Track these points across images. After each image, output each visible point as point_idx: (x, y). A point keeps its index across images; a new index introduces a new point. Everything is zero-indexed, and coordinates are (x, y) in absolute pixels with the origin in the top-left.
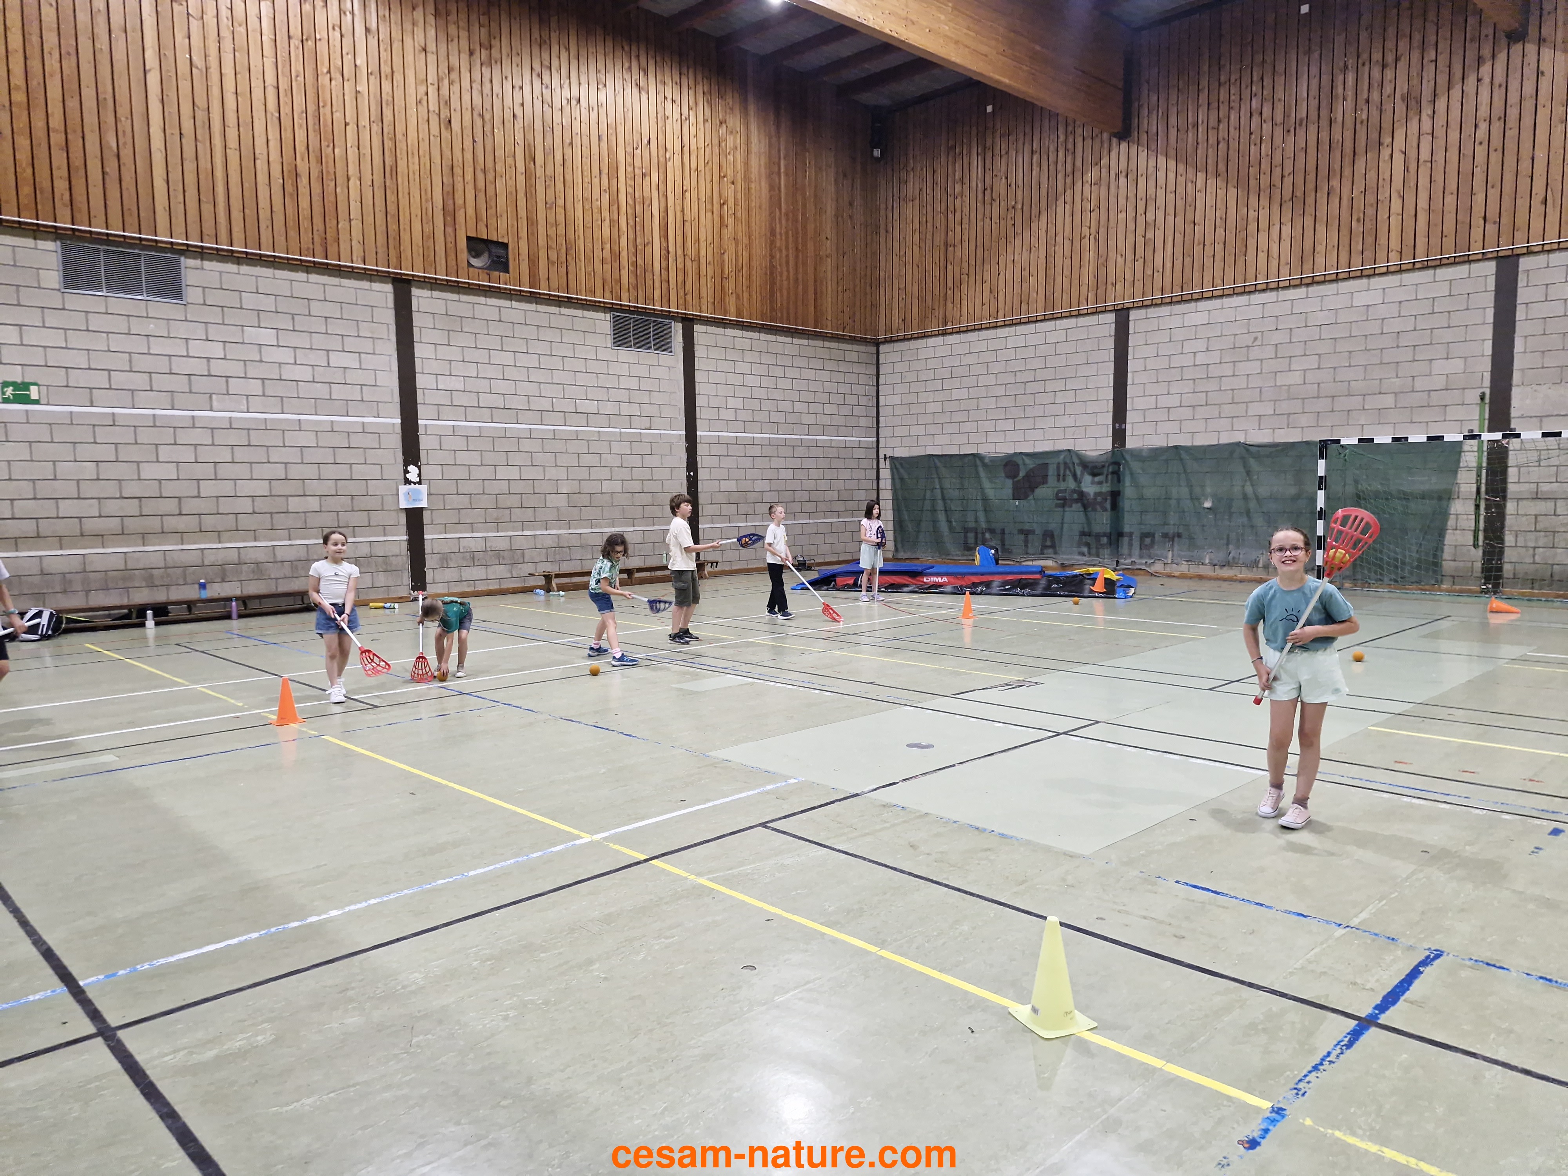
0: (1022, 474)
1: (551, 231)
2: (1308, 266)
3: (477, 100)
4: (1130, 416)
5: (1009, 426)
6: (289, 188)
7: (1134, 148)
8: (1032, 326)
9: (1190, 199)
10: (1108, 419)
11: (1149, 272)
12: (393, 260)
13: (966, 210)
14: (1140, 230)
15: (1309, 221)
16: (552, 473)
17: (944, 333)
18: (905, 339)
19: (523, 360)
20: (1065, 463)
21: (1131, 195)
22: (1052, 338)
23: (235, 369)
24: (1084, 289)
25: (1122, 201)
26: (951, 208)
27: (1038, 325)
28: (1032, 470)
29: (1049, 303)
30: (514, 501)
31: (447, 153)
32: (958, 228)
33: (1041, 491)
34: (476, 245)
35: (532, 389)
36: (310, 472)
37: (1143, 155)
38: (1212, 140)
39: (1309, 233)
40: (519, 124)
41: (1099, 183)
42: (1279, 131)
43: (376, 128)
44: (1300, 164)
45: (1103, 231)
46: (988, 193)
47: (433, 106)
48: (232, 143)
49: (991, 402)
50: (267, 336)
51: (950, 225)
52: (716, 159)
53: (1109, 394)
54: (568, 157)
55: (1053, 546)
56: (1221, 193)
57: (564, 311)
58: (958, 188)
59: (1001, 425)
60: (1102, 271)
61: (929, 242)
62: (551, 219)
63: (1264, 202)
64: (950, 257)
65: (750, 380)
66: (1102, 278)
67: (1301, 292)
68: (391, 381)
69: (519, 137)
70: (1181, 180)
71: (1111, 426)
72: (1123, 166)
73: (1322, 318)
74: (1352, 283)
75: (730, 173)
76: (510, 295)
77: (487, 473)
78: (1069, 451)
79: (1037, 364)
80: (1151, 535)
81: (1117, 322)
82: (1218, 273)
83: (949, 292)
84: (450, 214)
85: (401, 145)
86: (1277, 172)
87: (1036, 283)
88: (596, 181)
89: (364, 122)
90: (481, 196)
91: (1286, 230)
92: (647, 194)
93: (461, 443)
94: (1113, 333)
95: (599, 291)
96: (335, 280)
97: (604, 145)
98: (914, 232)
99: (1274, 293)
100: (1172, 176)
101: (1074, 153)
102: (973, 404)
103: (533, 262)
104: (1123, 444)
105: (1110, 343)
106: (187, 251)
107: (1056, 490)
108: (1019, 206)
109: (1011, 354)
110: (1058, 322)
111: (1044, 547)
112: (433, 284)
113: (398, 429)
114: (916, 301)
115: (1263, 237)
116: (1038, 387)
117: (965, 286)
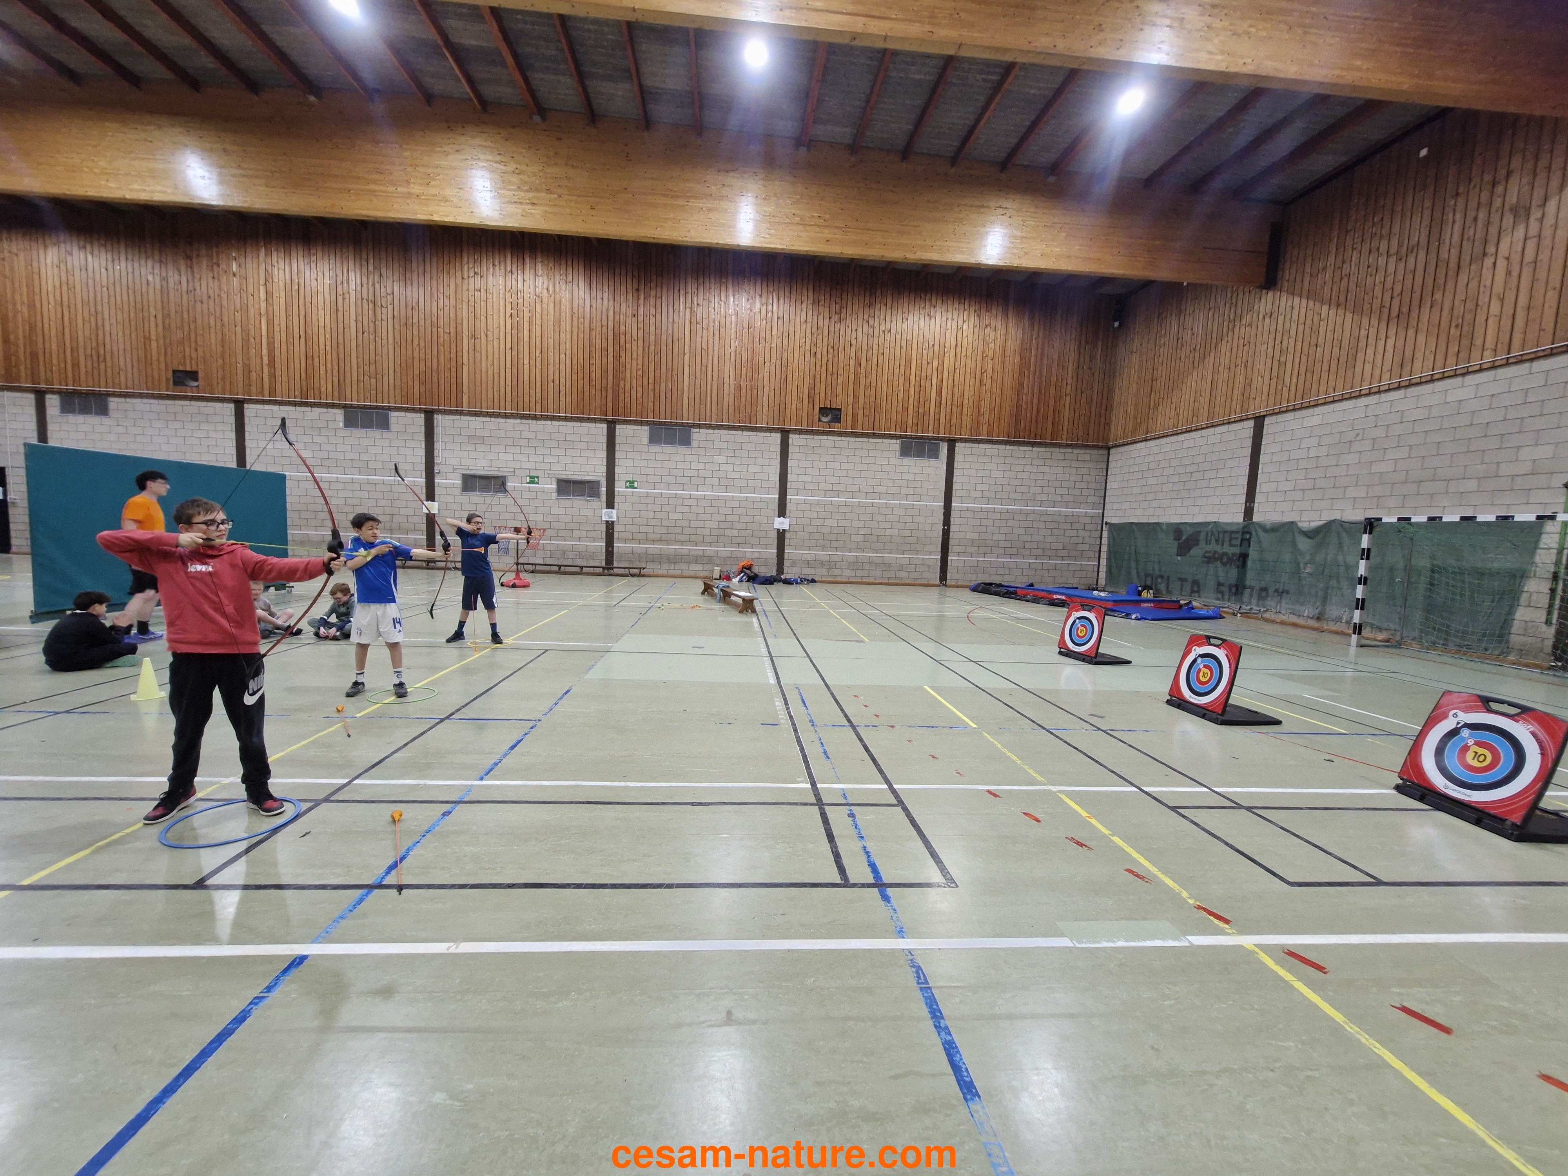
0: (1184, 538)
1: (867, 401)
3: (831, 340)
4: (1259, 498)
5: (1179, 503)
6: (737, 394)
7: (1277, 295)
8: (1200, 432)
9: (1315, 327)
10: (1243, 499)
11: (1280, 387)
12: (781, 422)
13: (1166, 355)
16: (856, 524)
17: (1146, 440)
18: (1123, 445)
19: (845, 466)
20: (1212, 532)
21: (1273, 330)
22: (1211, 440)
23: (709, 474)
24: (1234, 403)
25: (1266, 336)
27: (1204, 431)
28: (1191, 535)
29: (1211, 414)
30: (833, 537)
31: (813, 369)
32: (1160, 368)
33: (1195, 551)
34: (823, 411)
35: (850, 480)
36: (735, 518)
37: (1283, 299)
38: (1337, 278)
40: (853, 348)
41: (1250, 325)
43: (779, 362)
45: (1250, 359)
46: (1179, 341)
47: (808, 347)
48: (715, 379)
50: (722, 459)
51: (1156, 366)
52: (980, 348)
53: (1244, 481)
54: (880, 361)
55: (1198, 592)
57: (871, 440)
59: (1175, 503)
60: (1247, 388)
61: (1143, 379)
62: (867, 394)
63: (1374, 321)
64: (1154, 388)
65: (995, 474)
66: (1246, 395)
68: (776, 478)
69: (853, 355)
70: (1310, 313)
71: (1244, 504)
72: (1269, 308)
73: (1418, 413)
75: (991, 354)
76: (840, 434)
77: (820, 522)
78: (1215, 522)
79: (1200, 459)
80: (1265, 589)
81: (1255, 427)
82: (1331, 383)
83: (1151, 411)
84: (811, 398)
85: (790, 368)
86: (1388, 294)
87: (1204, 400)
88: (897, 371)
89: (773, 360)
90: (829, 388)
92: (929, 374)
93: (808, 507)
94: (1252, 435)
95: (893, 428)
96: (754, 433)
97: (904, 351)
100: (1303, 311)
101: (1236, 305)
102: (1158, 488)
103: (854, 417)
104: (1251, 518)
105: (1249, 443)
106: (693, 426)
107: (1203, 551)
108: (1198, 348)
109: (1185, 453)
110: (1215, 429)
111: (1192, 592)
112: (801, 432)
113: (777, 500)
114: (1132, 418)
115: (1371, 351)
116: (1199, 476)
117: (1160, 407)
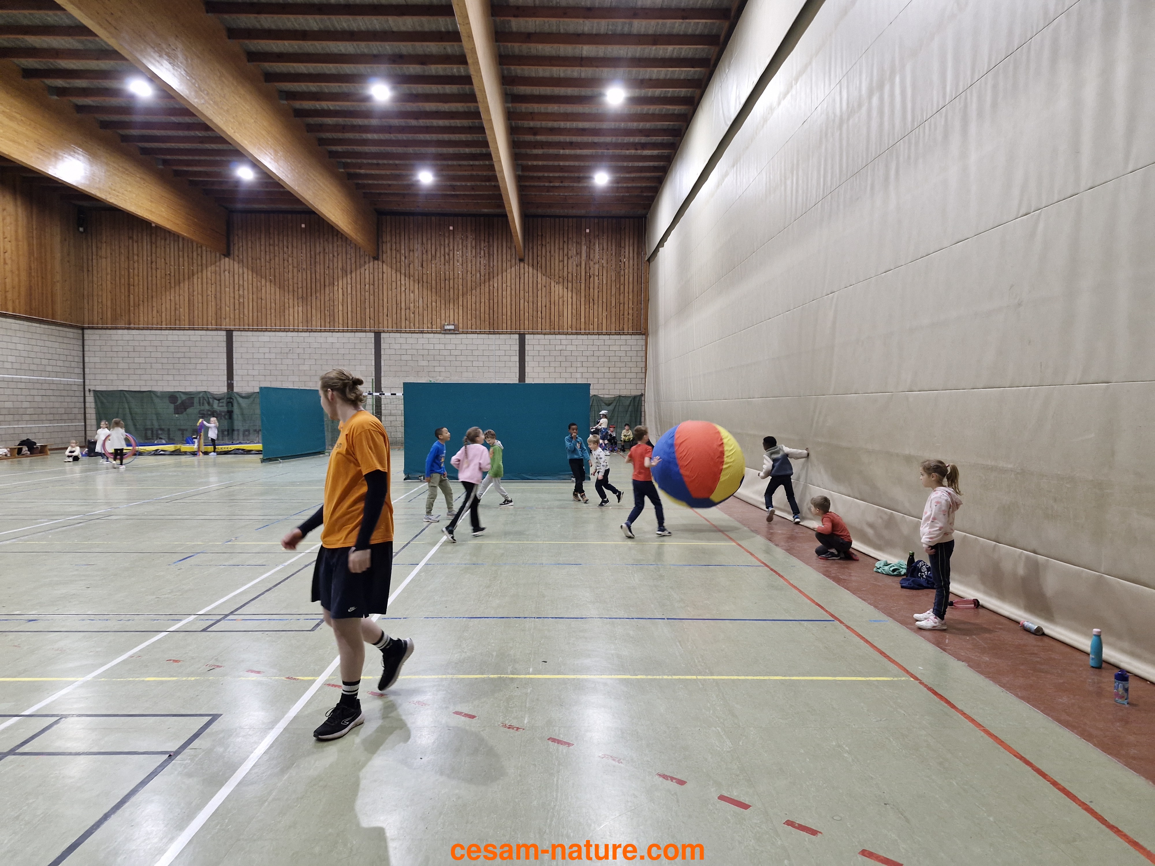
0: (179, 402)
2: (309, 325)
4: (235, 378)
5: (171, 378)
7: (232, 262)
8: (182, 331)
9: (259, 289)
10: (225, 377)
11: (242, 316)
13: (141, 270)
14: (237, 297)
15: (309, 307)
17: (129, 329)
18: (102, 328)
20: (204, 397)
21: (231, 282)
22: (193, 338)
24: (210, 318)
25: (227, 283)
26: (131, 267)
27: (186, 331)
28: (185, 400)
29: (191, 322)
32: (136, 278)
33: (189, 410)
37: (236, 265)
38: (268, 267)
39: (309, 312)
41: (215, 273)
42: (295, 270)
44: (305, 284)
45: (218, 294)
46: (154, 264)
49: (159, 366)
51: (131, 275)
53: (225, 367)
56: (273, 289)
58: (136, 258)
59: (166, 377)
60: (219, 312)
61: (118, 282)
63: (291, 296)
64: (132, 291)
66: (218, 315)
67: (307, 334)
70: (255, 280)
71: (226, 382)
72: (227, 267)
73: (316, 345)
74: (326, 333)
78: (205, 391)
79: (186, 350)
80: (248, 431)
81: (227, 335)
82: (273, 321)
83: (132, 308)
86: (296, 285)
87: (184, 311)
91: (300, 309)
94: (225, 340)
98: (107, 274)
99: (296, 333)
100: (250, 277)
101: (201, 257)
102: (148, 366)
104: (233, 390)
105: (224, 344)
107: (198, 410)
109: (171, 344)
110: (196, 332)
114: (109, 310)
115: (291, 310)
116: (186, 361)
117: (141, 307)
